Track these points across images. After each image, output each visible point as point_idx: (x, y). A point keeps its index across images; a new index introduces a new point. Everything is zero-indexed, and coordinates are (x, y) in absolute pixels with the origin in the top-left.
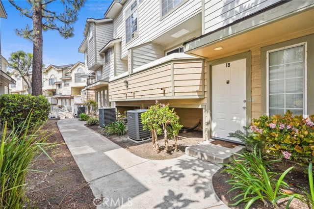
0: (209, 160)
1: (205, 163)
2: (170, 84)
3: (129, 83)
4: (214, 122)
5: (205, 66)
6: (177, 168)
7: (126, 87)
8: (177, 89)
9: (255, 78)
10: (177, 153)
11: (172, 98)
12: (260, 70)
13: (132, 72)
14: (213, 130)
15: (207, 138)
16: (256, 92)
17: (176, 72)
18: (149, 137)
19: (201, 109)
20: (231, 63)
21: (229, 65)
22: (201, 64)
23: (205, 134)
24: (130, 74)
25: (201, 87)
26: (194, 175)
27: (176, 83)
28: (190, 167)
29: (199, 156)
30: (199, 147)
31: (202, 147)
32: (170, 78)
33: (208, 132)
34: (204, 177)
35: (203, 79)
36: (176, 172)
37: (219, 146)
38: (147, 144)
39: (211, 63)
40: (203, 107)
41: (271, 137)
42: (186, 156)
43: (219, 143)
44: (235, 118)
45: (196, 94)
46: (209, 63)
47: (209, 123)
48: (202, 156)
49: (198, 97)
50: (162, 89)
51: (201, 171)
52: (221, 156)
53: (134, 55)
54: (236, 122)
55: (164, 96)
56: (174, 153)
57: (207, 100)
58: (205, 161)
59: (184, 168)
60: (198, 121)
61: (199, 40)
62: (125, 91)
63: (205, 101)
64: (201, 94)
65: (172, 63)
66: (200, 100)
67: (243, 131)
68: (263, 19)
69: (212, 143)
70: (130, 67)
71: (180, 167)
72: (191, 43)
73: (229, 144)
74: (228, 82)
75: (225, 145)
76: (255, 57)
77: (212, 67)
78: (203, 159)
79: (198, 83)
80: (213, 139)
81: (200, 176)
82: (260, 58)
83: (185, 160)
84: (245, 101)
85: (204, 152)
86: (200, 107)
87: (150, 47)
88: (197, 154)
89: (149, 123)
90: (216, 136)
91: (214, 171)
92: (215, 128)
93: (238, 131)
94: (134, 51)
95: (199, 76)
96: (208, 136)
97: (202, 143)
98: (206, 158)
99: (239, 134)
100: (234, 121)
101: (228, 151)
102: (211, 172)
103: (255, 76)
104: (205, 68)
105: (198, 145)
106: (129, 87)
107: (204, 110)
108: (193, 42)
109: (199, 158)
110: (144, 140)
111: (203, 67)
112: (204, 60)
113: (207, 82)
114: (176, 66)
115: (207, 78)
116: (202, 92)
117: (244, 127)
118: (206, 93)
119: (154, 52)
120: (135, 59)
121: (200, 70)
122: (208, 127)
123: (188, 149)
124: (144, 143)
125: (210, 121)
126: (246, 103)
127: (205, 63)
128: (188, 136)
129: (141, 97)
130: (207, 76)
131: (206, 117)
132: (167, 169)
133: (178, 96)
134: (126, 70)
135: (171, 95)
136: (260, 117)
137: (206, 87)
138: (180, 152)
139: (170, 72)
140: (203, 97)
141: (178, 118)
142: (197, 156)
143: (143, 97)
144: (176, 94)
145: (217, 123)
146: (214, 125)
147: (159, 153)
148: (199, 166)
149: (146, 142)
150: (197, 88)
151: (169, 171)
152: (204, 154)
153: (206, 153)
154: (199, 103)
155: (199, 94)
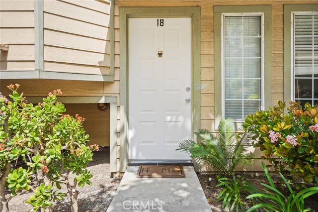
2: (29, 36)
5: (116, 14)
8: (51, 54)
9: (206, 52)
11: (36, 76)
12: (212, 40)
16: (207, 74)
20: (165, 19)
21: (161, 23)
25: (108, 57)
27: (50, 38)
35: (112, 41)
39: (128, 11)
40: (111, 101)
44: (168, 118)
45: (97, 71)
46: (125, 9)
49: (101, 79)
57: (122, 85)
63: (115, 88)
64: (108, 72)
66: (105, 85)
74: (160, 54)
77: (130, 20)
79: (102, 46)
84: (188, 89)
86: (102, 101)
103: (206, 49)
104: (117, 19)
107: (112, 107)
111: (113, 16)
112: (114, 2)
113: (119, 49)
116: (109, 69)
118: (117, 72)
121: (107, 20)
127: (117, 9)
130: (119, 36)
131: (118, 122)
137: (117, 57)
140: (111, 79)
144: (48, 67)
150: (101, 58)
154: (101, 92)
155: (104, 73)
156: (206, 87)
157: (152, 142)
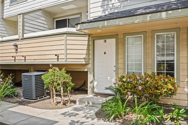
0: (93, 105)
1: (91, 107)
2: (63, 52)
3: (19, 46)
4: (96, 81)
5: (90, 40)
6: (73, 112)
7: (14, 51)
8: (68, 56)
9: (120, 52)
10: (70, 104)
11: (65, 63)
12: (123, 47)
13: (23, 36)
14: (95, 87)
15: (91, 93)
16: (121, 61)
17: (68, 42)
18: (43, 96)
19: (87, 72)
20: (107, 40)
21: (105, 41)
22: (87, 38)
23: (89, 90)
24: (21, 38)
25: (87, 56)
26: (84, 113)
27: (68, 52)
28: (81, 110)
29: (87, 103)
30: (86, 99)
31: (88, 98)
32: (63, 47)
33: (91, 88)
34: (91, 113)
35: (88, 49)
36: (72, 113)
37: (99, 97)
38: (43, 101)
39: (94, 38)
40: (88, 70)
41: (124, 86)
42: (77, 105)
43: (99, 96)
44: (109, 78)
45: (83, 60)
46: (93, 38)
47: (92, 82)
48: (88, 103)
49: (84, 63)
50: (56, 55)
51: (88, 111)
52: (100, 101)
53: (25, 20)
54: (109, 80)
55: (58, 60)
56: (68, 104)
57: (91, 65)
58: (90, 106)
59: (77, 111)
60: (83, 82)
61: (87, 24)
62: (14, 54)
63: (90, 66)
64: (87, 60)
65: (65, 35)
66: (86, 65)
67: (113, 86)
68: (122, 22)
69: (94, 96)
70: (20, 31)
71: (75, 111)
72: (81, 25)
73: (105, 95)
74: (105, 53)
75: (103, 96)
76: (120, 39)
77: (95, 41)
78: (89, 105)
79: (85, 52)
80: (95, 93)
81: (88, 113)
82: (122, 39)
83: (76, 107)
84: (115, 66)
85: (90, 101)
86: (86, 70)
87: (41, 14)
88: (85, 102)
89: (49, 83)
90: (97, 91)
91: (96, 110)
92: (96, 85)
93: (110, 86)
94: (25, 16)
95: (85, 47)
96: (91, 91)
97: (87, 96)
98: (91, 104)
99: (111, 88)
100: (108, 79)
101: (104, 99)
102: (94, 111)
103: (120, 51)
104: (90, 41)
105: (85, 97)
106: (19, 50)
107: (88, 73)
108: (83, 25)
109: (86, 106)
110: (39, 98)
111: (89, 41)
112: (89, 35)
113: (91, 52)
114: (68, 38)
115: (91, 48)
116: (87, 59)
117: (114, 83)
118: (90, 60)
119: (43, 19)
120: (26, 24)
121: (86, 43)
122: (92, 85)
123: (78, 100)
124: (39, 101)
125: (93, 80)
126: (115, 68)
127: (90, 38)
128: (75, 94)
129: (33, 61)
130: (91, 47)
131: (90, 78)
132: (66, 112)
133: (69, 62)
134: (16, 34)
135: (64, 60)
136: (121, 76)
137: (90, 55)
138: (72, 104)
139: (63, 42)
140: (88, 63)
141: (71, 78)
142: (85, 104)
143: (35, 61)
144: (68, 60)
145: (98, 82)
146: (95, 83)
147: (56, 105)
148: (86, 109)
149: (41, 100)
150: (84, 56)
151: (68, 113)
152: (90, 102)
153: (91, 101)
154: (85, 67)
155: (86, 61)
156: (120, 66)
157: (102, 86)
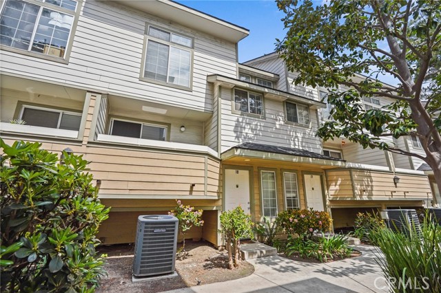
0: (268, 254)
5: (221, 167)
12: (258, 181)
16: (256, 196)
21: (237, 172)
22: (219, 165)
24: (91, 139)
25: (219, 188)
35: (220, 180)
40: (218, 209)
48: (261, 252)
49: (217, 198)
57: (222, 201)
58: (264, 256)
63: (220, 203)
70: (88, 125)
74: (237, 186)
76: (255, 172)
77: (226, 170)
78: (262, 255)
79: (217, 183)
82: (257, 173)
84: (248, 203)
86: (215, 209)
88: (256, 253)
95: (217, 176)
104: (221, 170)
107: (219, 212)
121: (218, 170)
126: (249, 205)
130: (223, 178)
135: (202, 194)
142: (256, 256)
150: (216, 189)
154: (215, 204)
155: (218, 195)
156: (256, 202)
